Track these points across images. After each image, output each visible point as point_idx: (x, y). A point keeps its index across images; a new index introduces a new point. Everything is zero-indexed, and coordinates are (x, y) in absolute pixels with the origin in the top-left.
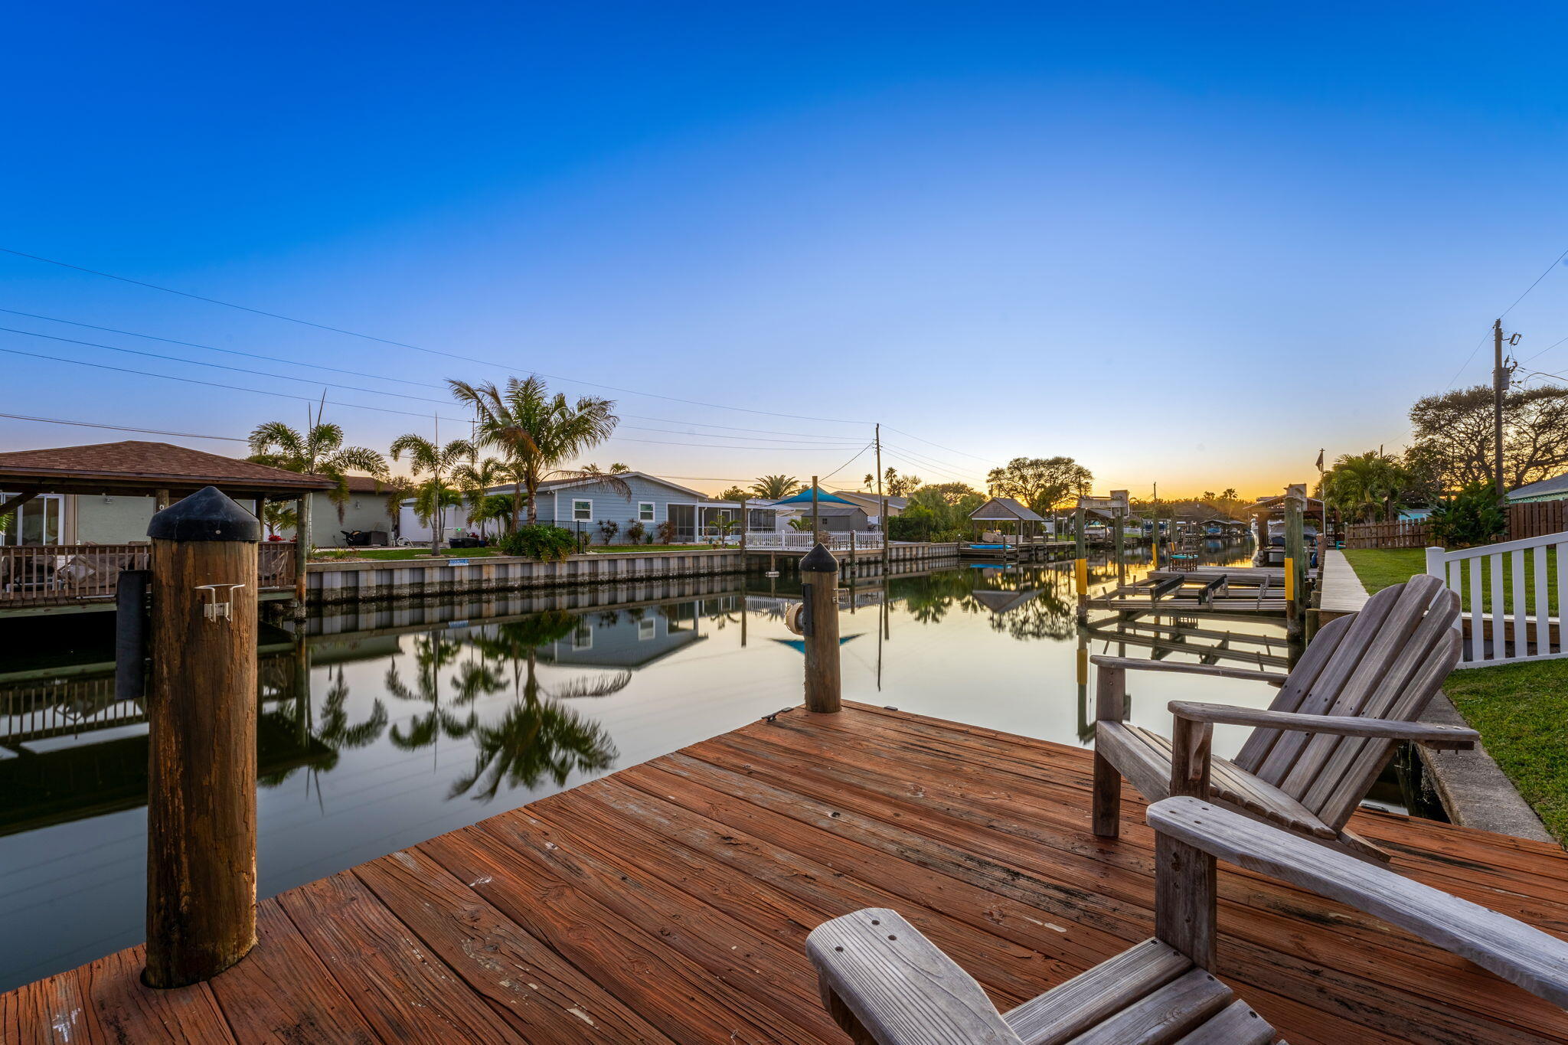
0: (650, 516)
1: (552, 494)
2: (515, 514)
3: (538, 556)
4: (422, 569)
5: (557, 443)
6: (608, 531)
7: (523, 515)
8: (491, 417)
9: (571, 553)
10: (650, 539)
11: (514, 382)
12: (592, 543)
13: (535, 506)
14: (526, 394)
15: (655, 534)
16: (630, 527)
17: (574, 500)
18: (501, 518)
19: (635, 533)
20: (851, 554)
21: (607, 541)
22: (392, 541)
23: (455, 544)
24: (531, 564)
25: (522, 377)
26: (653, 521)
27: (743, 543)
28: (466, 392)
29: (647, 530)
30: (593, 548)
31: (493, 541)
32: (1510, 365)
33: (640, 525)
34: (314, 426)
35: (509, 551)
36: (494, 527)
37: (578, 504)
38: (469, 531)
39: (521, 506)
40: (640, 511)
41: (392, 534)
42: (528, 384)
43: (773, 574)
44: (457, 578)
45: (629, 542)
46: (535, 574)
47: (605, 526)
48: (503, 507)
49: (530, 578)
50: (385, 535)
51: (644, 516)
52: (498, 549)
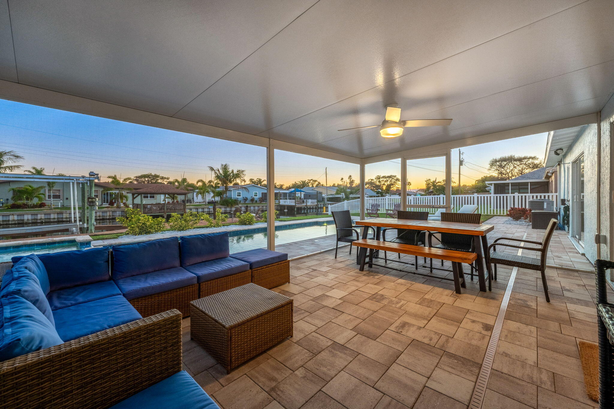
0: (256, 196)
1: (231, 191)
2: (223, 196)
3: (228, 206)
4: (204, 208)
5: (232, 180)
6: (245, 199)
7: (225, 196)
8: (217, 174)
9: (235, 205)
10: (256, 201)
11: (222, 165)
12: (242, 202)
13: (227, 194)
14: (225, 168)
15: (258, 200)
16: (251, 198)
17: (237, 192)
18: (219, 197)
19: (252, 200)
20: (306, 206)
21: (245, 202)
22: (192, 202)
23: (209, 203)
24: (226, 208)
25: (224, 164)
26: (257, 197)
27: (279, 203)
28: (212, 169)
29: (256, 199)
30: (241, 204)
31: (217, 202)
32: (463, 160)
33: (254, 198)
34: (182, 178)
35: (222, 205)
36: (217, 199)
37: (238, 193)
38: (211, 199)
39: (224, 194)
40: (254, 194)
41: (192, 200)
42: (225, 165)
43: (286, 210)
44: (211, 211)
45: (251, 202)
46: (227, 210)
47: (245, 198)
48: (219, 194)
49: (226, 211)
50: (191, 200)
51: (255, 196)
52: (219, 204)
